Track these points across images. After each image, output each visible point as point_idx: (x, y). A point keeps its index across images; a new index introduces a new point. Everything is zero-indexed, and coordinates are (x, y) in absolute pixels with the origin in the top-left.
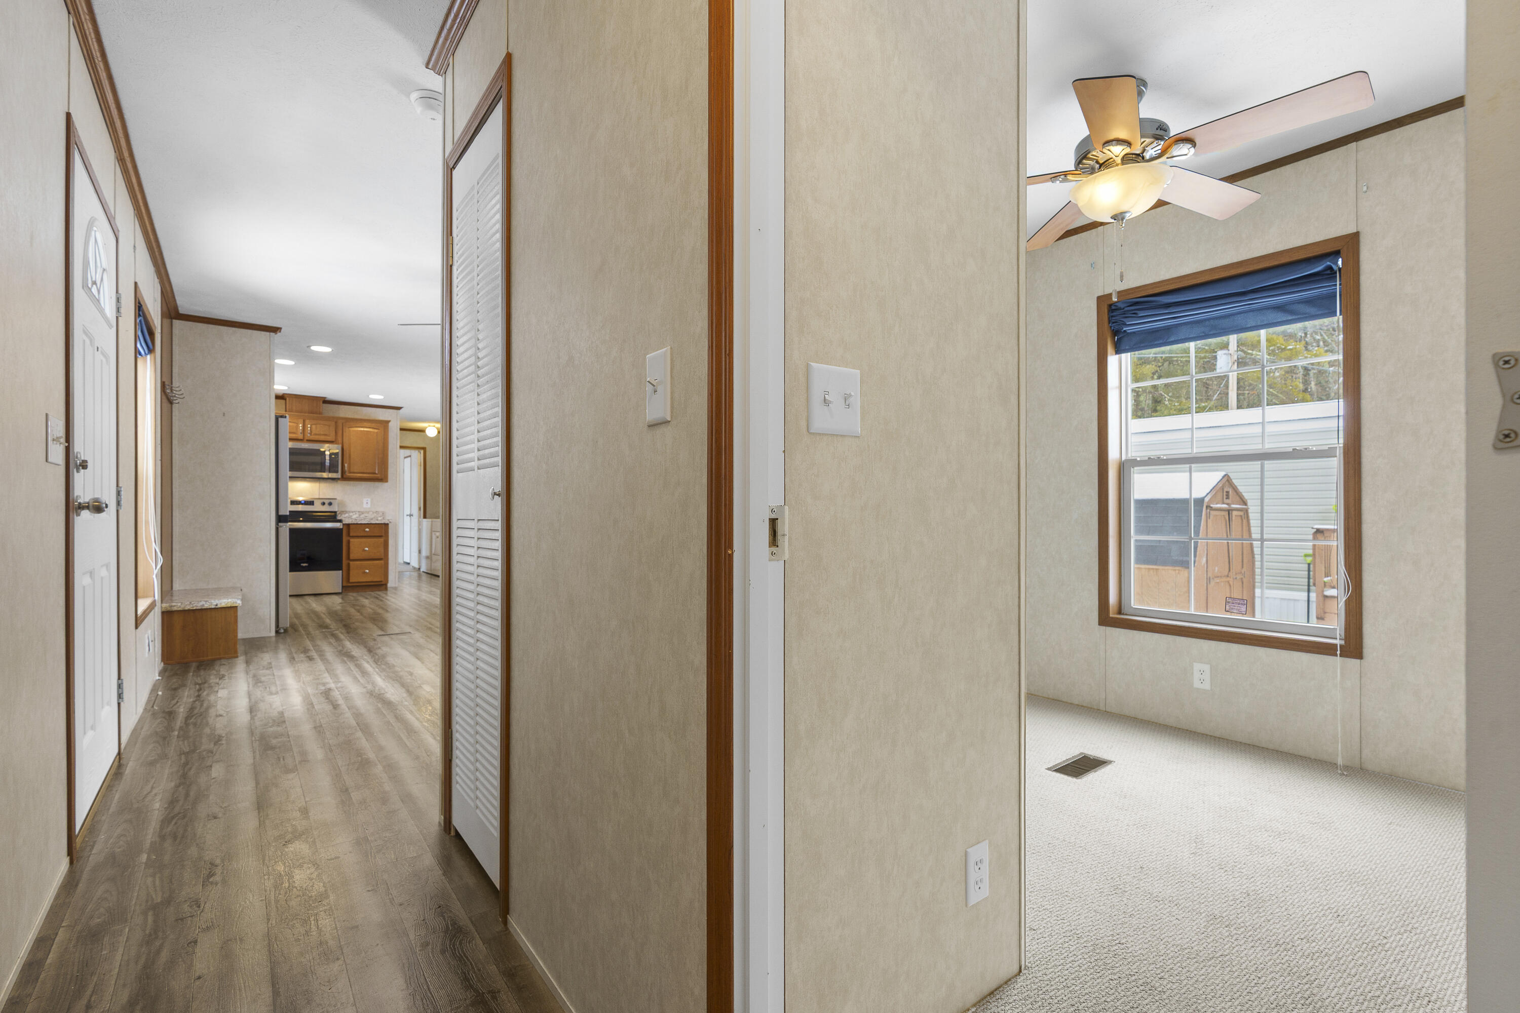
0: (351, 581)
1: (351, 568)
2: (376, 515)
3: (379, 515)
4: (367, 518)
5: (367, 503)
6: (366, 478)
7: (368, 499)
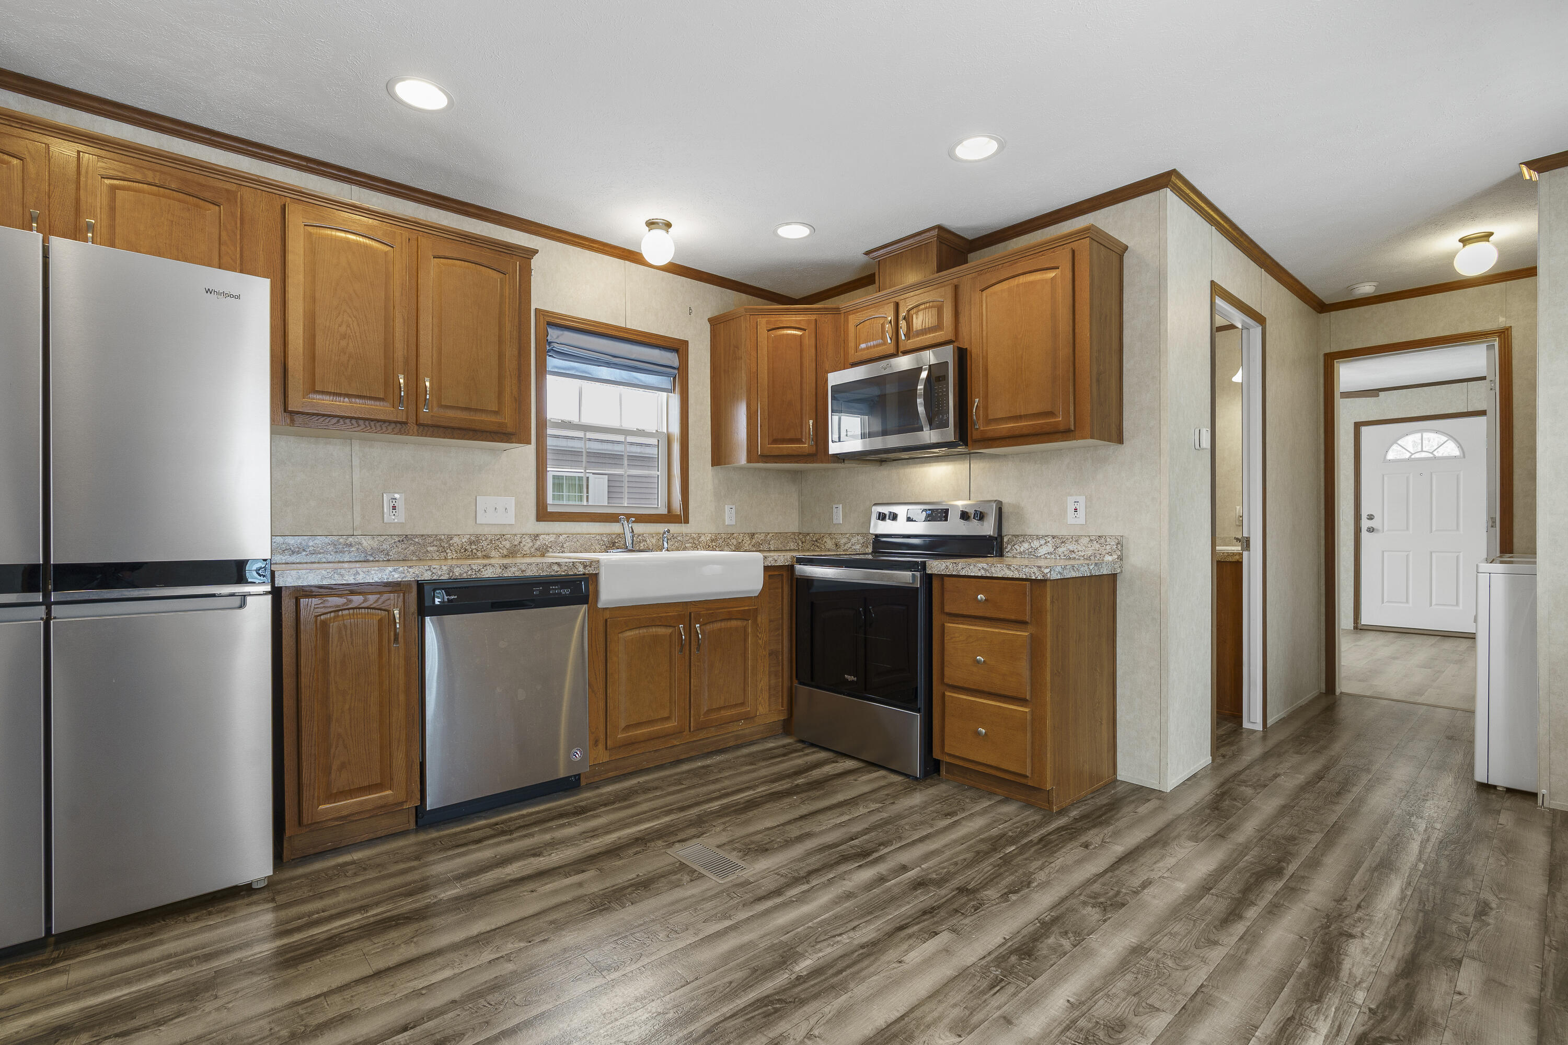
0: (948, 750)
2: (1098, 546)
3: (1108, 547)
4: (1074, 555)
5: (1076, 510)
6: (1025, 431)
7: (1078, 498)
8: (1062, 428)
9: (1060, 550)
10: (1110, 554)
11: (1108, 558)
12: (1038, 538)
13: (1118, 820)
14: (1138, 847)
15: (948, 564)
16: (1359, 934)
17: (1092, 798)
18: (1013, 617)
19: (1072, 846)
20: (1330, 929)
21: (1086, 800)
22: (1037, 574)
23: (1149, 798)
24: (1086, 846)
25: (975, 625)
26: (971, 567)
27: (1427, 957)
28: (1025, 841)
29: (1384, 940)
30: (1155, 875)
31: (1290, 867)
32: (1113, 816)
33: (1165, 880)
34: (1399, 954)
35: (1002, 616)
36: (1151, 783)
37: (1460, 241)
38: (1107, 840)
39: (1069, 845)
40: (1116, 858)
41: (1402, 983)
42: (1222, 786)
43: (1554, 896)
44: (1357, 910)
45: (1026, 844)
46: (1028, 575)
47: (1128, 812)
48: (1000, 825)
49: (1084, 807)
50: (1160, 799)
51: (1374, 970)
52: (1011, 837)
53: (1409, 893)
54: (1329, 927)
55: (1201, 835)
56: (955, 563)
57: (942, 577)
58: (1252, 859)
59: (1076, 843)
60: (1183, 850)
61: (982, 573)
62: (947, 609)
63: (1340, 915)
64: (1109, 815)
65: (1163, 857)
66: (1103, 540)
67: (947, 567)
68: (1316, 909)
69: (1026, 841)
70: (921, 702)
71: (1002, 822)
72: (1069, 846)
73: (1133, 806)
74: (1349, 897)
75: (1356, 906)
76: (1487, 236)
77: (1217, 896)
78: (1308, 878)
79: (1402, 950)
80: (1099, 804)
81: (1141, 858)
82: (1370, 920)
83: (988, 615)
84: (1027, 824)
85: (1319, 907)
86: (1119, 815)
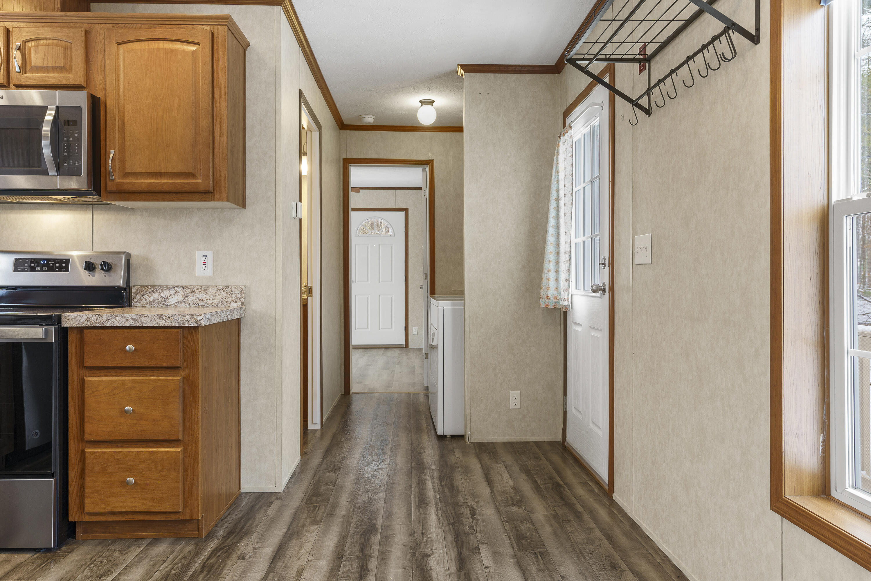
0: (87, 509)
1: (88, 469)
2: (224, 295)
3: (233, 296)
4: (203, 304)
5: (204, 263)
6: (165, 188)
7: (206, 253)
8: (202, 188)
9: (190, 299)
10: (235, 301)
11: (234, 305)
12: (168, 288)
13: (257, 526)
14: (281, 544)
15: (90, 316)
16: (431, 553)
17: (229, 514)
18: (164, 364)
19: (232, 562)
20: (417, 556)
21: (225, 518)
22: (190, 322)
23: (271, 501)
24: (243, 557)
25: (121, 376)
26: (118, 318)
27: (465, 552)
28: (189, 574)
29: (443, 550)
30: (302, 562)
31: (378, 521)
32: (252, 524)
33: (311, 563)
34: (453, 557)
35: (153, 364)
36: (269, 488)
37: (421, 102)
38: (257, 547)
39: (228, 562)
40: (270, 559)
41: (462, 573)
42: (315, 476)
43: (494, 492)
44: (423, 536)
45: (192, 575)
46: (181, 322)
47: (261, 518)
48: (160, 567)
49: (226, 525)
50: (279, 499)
51: (447, 572)
52: (175, 574)
53: (440, 515)
54: (415, 555)
55: (319, 518)
56: (99, 315)
57: (81, 330)
58: (356, 525)
59: (234, 559)
60: (312, 535)
61: (131, 323)
62: (87, 363)
63: (417, 544)
64: (248, 525)
65: (301, 545)
66: (229, 290)
67: (88, 319)
68: (404, 545)
69: (191, 573)
70: (55, 467)
71: (161, 563)
72: (230, 563)
73: (262, 511)
74: (416, 530)
75: (421, 534)
76: (431, 102)
77: (348, 561)
78: (390, 525)
79: (453, 554)
80: (236, 518)
81: (287, 552)
82: (431, 540)
83: (136, 364)
84: (185, 557)
85: (405, 543)
86: (256, 522)
